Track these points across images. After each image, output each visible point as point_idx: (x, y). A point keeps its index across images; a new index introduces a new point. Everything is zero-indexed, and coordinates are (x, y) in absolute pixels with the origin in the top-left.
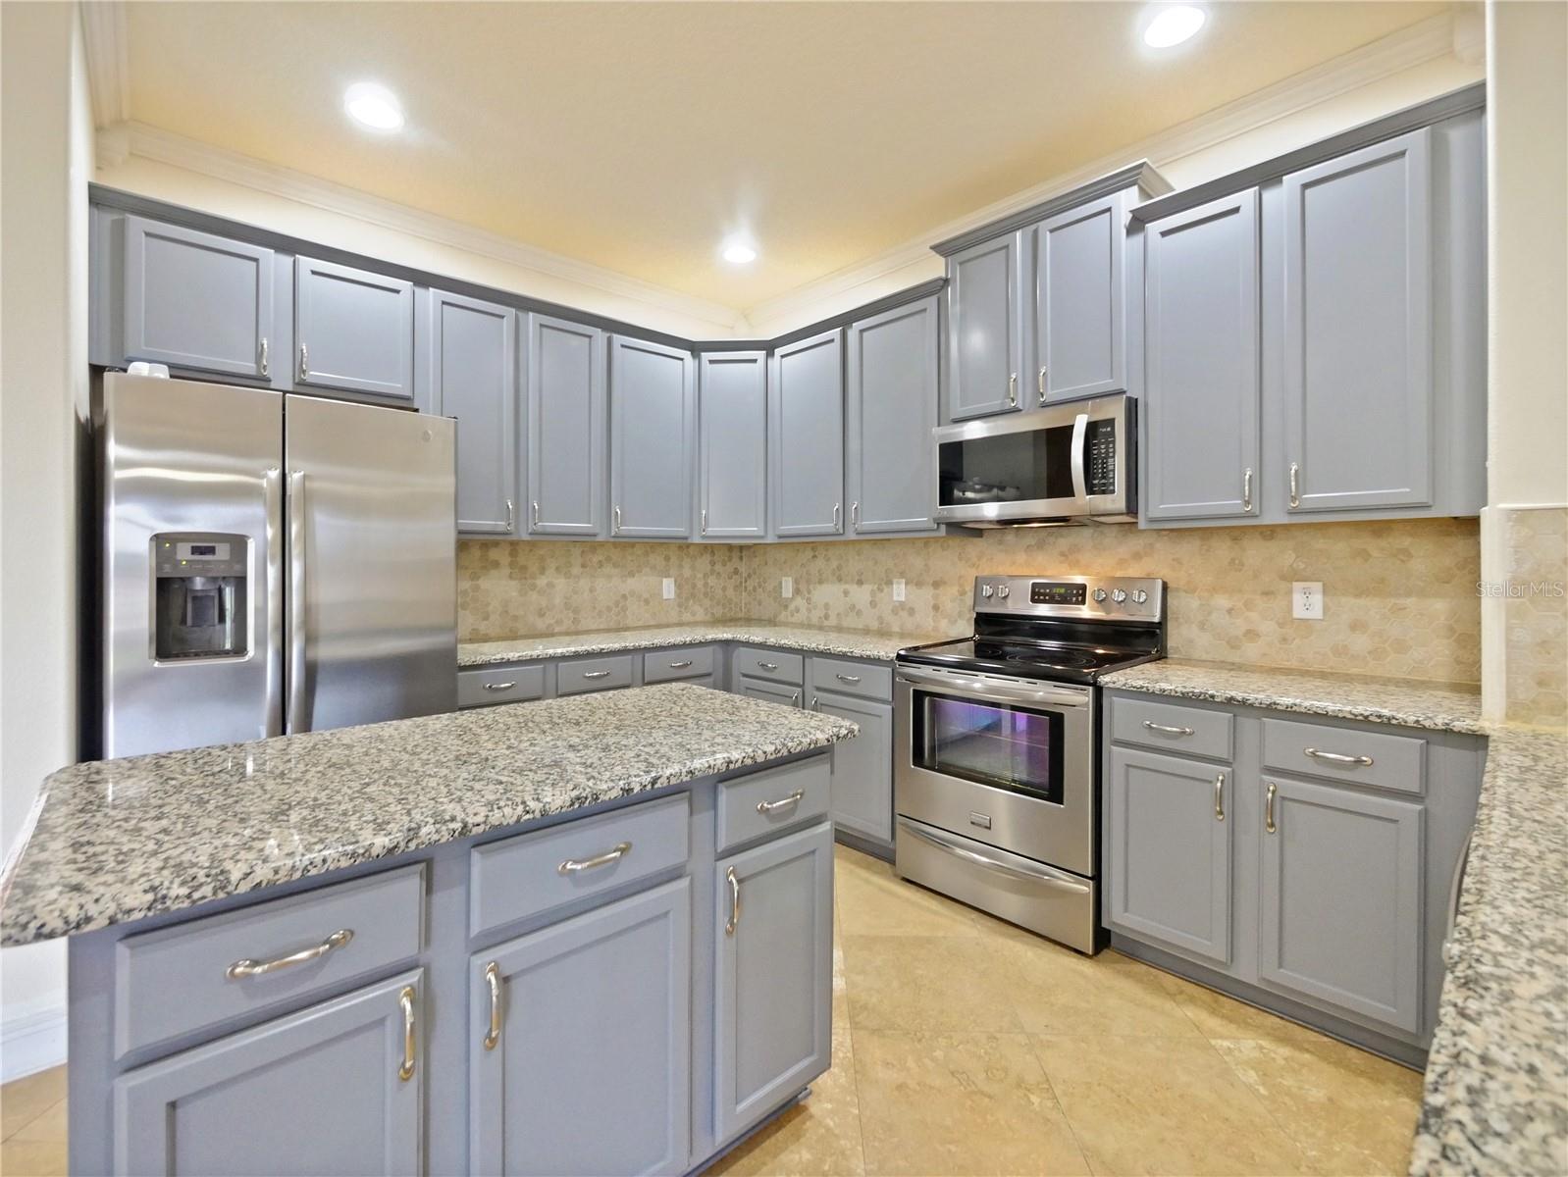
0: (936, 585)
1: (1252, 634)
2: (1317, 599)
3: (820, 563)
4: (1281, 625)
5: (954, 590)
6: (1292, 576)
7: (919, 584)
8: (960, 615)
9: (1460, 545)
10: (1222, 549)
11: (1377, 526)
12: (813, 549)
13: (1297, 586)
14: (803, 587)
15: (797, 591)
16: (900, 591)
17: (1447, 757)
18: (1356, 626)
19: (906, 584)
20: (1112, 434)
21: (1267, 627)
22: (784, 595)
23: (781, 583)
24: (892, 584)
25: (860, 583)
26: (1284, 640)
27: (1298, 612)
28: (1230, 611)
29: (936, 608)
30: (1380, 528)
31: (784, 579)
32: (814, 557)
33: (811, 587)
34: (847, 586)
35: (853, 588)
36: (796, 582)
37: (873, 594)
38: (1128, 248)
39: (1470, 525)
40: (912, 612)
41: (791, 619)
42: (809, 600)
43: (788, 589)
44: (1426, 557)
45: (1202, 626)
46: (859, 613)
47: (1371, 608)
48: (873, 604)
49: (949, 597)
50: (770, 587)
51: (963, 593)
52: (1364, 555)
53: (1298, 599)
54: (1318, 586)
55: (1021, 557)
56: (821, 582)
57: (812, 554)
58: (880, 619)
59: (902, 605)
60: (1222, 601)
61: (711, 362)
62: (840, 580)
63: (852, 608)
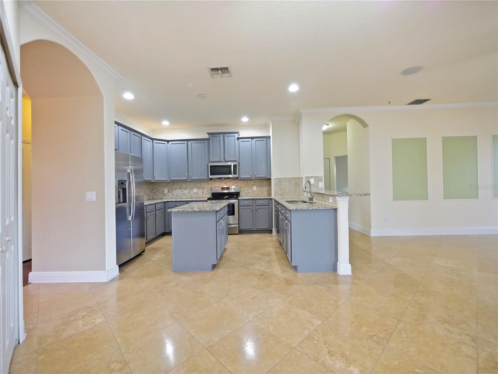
0: (203, 189)
1: (249, 193)
2: (256, 188)
3: (175, 185)
4: (252, 191)
5: (206, 190)
6: (253, 185)
7: (199, 189)
8: (208, 194)
9: (268, 181)
10: (246, 182)
11: (261, 179)
12: (173, 183)
13: (254, 186)
14: (170, 191)
15: (169, 192)
16: (195, 190)
17: (270, 201)
18: (259, 191)
19: (197, 189)
20: (236, 167)
21: (251, 192)
22: (165, 193)
23: (164, 190)
24: (193, 189)
25: (186, 189)
26: (252, 193)
27: (254, 190)
28: (247, 190)
29: (203, 193)
30: (261, 180)
31: (165, 189)
32: (174, 184)
33: (173, 191)
34: (182, 190)
35: (184, 191)
36: (168, 190)
37: (189, 191)
38: (237, 141)
39: (270, 179)
40: (198, 194)
41: (167, 198)
42: (172, 194)
43: (166, 191)
44: (265, 183)
45: (244, 192)
46: (186, 195)
47: (260, 188)
48: (189, 193)
49: (205, 191)
50: (160, 191)
51: (208, 190)
52: (260, 182)
53: (254, 188)
54: (256, 186)
55: (218, 183)
56: (175, 190)
57: (173, 184)
58: (191, 196)
59: (196, 193)
60: (246, 189)
61: (156, 143)
62: (180, 189)
63: (184, 194)
